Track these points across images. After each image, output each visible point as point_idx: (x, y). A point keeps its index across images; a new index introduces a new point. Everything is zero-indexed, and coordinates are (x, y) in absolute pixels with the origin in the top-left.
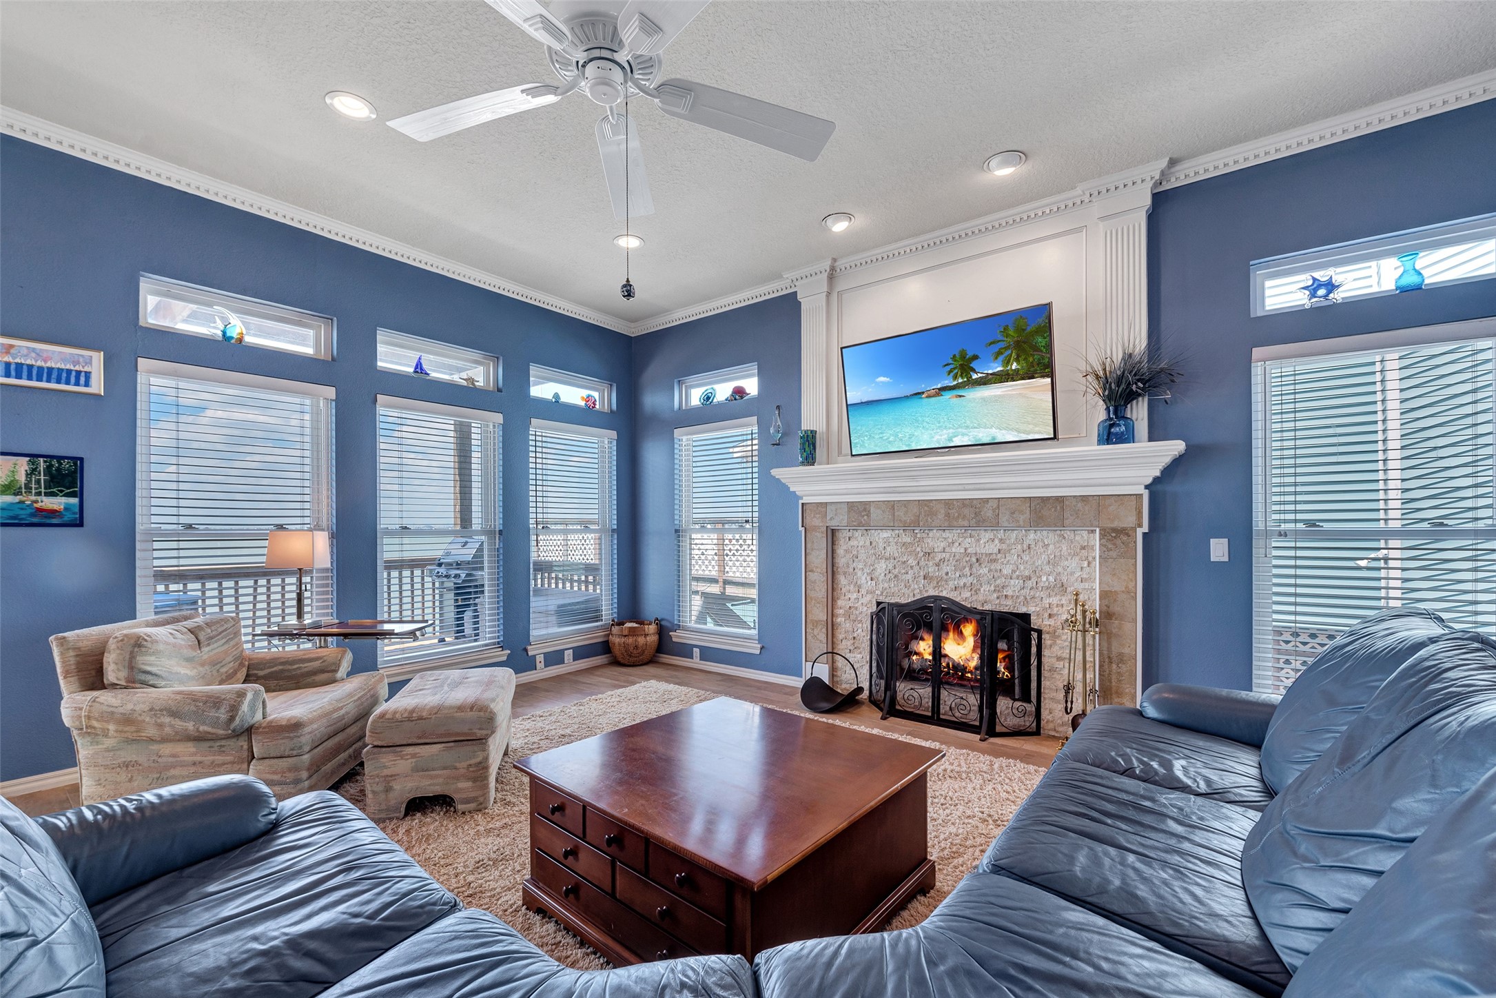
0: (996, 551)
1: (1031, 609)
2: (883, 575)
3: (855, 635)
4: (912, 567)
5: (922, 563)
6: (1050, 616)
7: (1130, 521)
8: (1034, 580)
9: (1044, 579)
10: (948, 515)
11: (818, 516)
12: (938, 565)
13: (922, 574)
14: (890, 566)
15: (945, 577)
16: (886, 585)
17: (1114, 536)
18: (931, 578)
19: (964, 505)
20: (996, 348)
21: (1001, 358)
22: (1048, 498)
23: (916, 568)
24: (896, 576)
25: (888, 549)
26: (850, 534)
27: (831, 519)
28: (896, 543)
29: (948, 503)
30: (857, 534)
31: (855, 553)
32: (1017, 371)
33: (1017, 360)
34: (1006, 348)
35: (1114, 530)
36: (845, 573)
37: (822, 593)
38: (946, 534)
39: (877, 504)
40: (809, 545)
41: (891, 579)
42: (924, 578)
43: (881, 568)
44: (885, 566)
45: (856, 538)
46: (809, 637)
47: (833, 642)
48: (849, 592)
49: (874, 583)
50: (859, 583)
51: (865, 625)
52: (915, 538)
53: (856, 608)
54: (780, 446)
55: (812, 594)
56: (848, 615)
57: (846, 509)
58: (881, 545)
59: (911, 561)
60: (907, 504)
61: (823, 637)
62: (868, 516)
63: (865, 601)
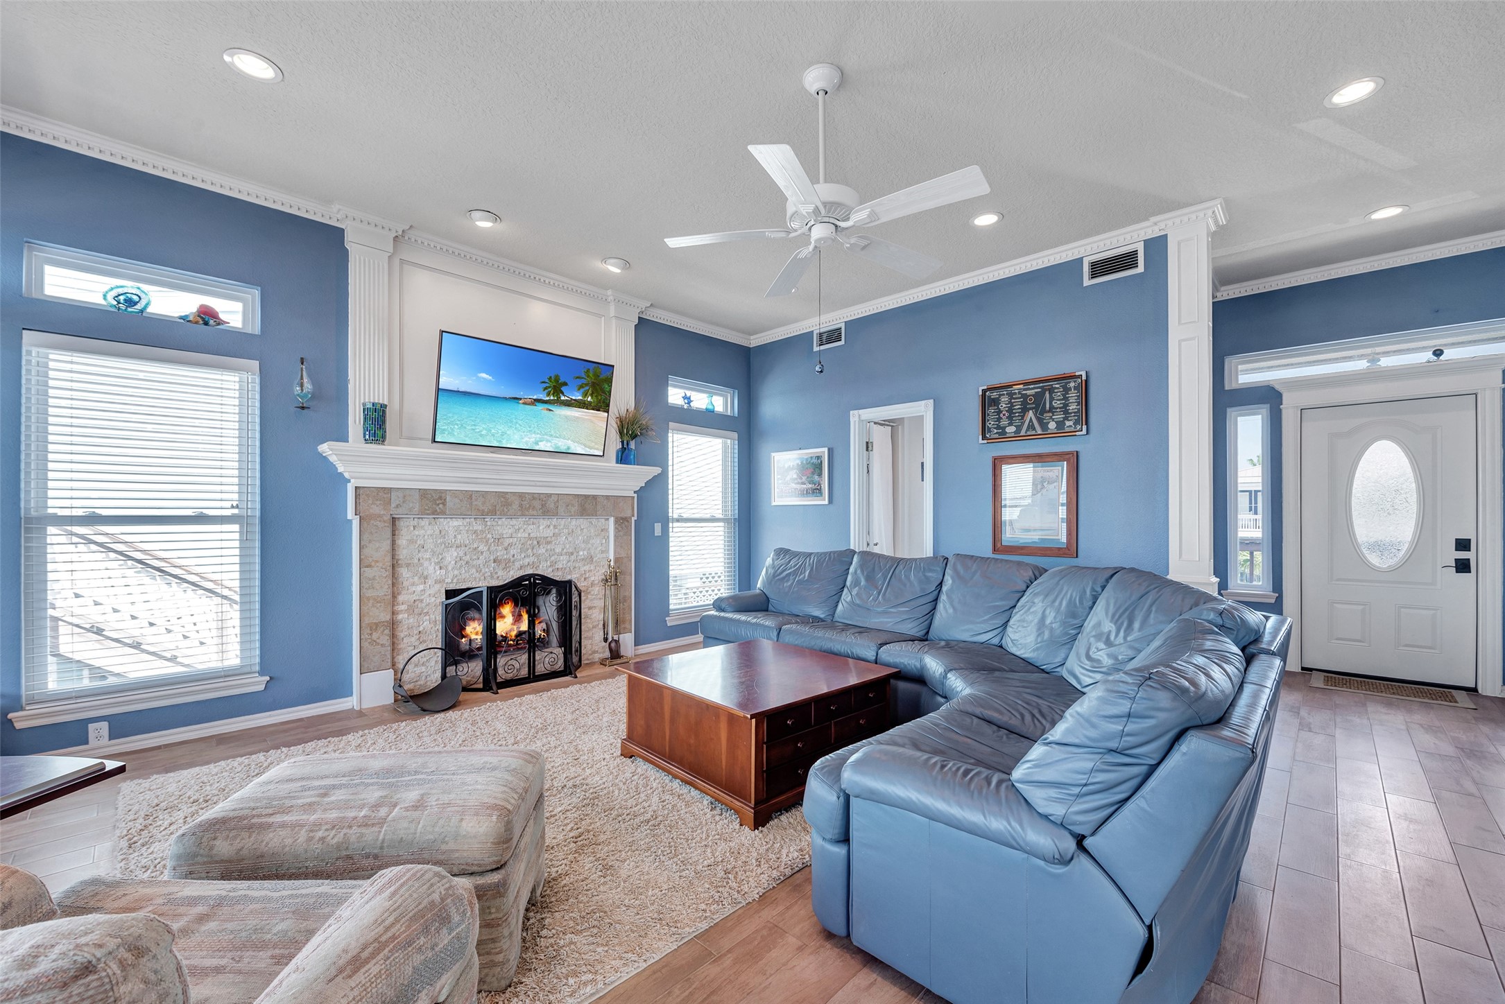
0: (551, 534)
1: (573, 577)
2: (453, 562)
3: (421, 629)
4: (482, 553)
5: (493, 548)
6: (585, 579)
7: (628, 514)
8: (575, 554)
9: (581, 553)
10: (521, 506)
11: (378, 502)
13: (492, 558)
14: (461, 554)
16: (456, 572)
17: (622, 522)
18: (500, 561)
19: (534, 499)
20: (580, 382)
21: (582, 390)
22: (589, 496)
23: (488, 556)
24: (467, 562)
25: (459, 537)
26: (415, 523)
27: (397, 507)
28: (467, 531)
29: (521, 496)
30: (422, 523)
31: (422, 542)
32: (590, 402)
33: (592, 395)
34: (587, 385)
35: (622, 518)
36: (408, 565)
37: (383, 590)
38: (514, 522)
39: (454, 493)
40: (366, 536)
41: (461, 566)
42: (495, 561)
43: (451, 556)
44: (455, 554)
45: (422, 527)
46: (365, 644)
47: (393, 644)
48: (413, 584)
49: (443, 572)
50: (425, 573)
51: (432, 617)
52: (486, 526)
53: (422, 601)
54: (306, 411)
55: (370, 593)
56: (411, 609)
57: (417, 496)
58: (451, 533)
59: (482, 547)
60: (484, 494)
61: (385, 640)
62: (444, 504)
63: (432, 592)
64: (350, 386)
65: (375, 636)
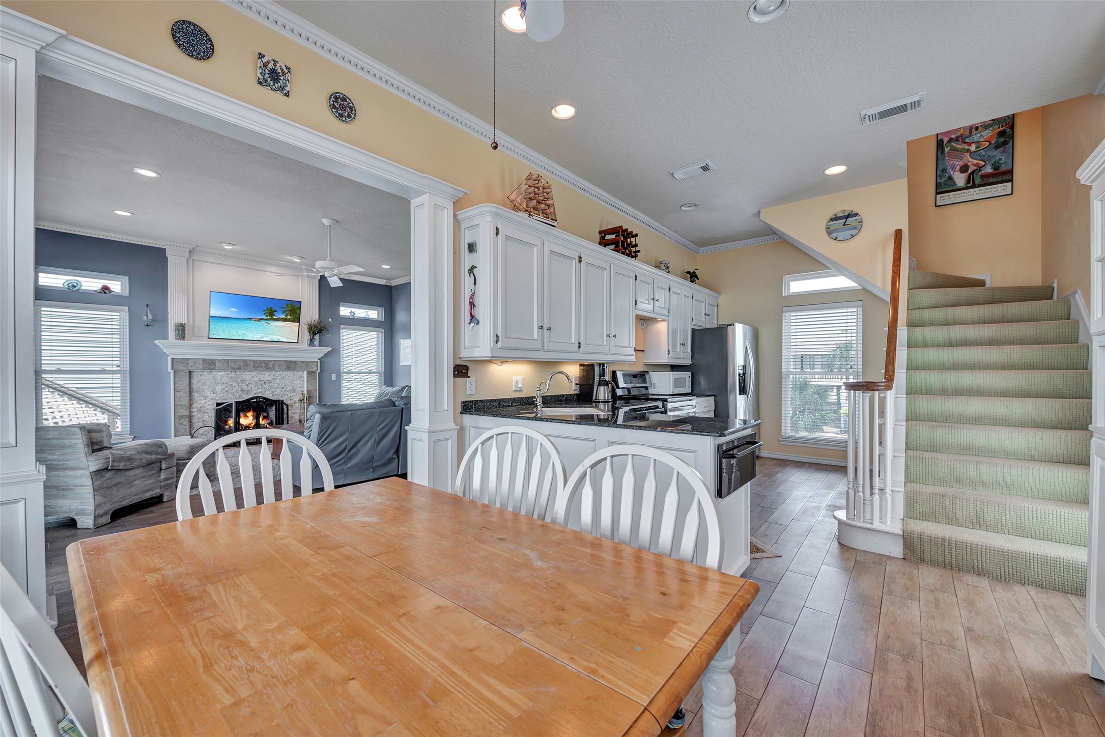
0: (272, 379)
1: (284, 399)
2: (220, 391)
3: (204, 419)
4: (235, 387)
5: (240, 385)
6: (291, 400)
7: (315, 369)
8: (285, 388)
9: (288, 388)
10: (254, 366)
11: (182, 365)
12: (247, 385)
13: (240, 389)
14: (224, 387)
15: (251, 390)
16: (221, 395)
17: (311, 373)
18: (244, 391)
19: (261, 362)
20: (284, 310)
21: (285, 313)
22: (292, 361)
23: (237, 387)
24: (227, 391)
25: (223, 379)
26: (201, 373)
27: (191, 366)
28: (227, 377)
29: (255, 361)
30: (204, 373)
31: (204, 382)
32: (289, 319)
33: (290, 315)
34: (287, 311)
35: (311, 372)
36: (197, 392)
37: (185, 401)
38: (251, 373)
39: (220, 361)
40: (176, 379)
41: (224, 393)
42: (241, 391)
43: (219, 388)
44: (221, 387)
45: (204, 375)
46: (177, 424)
47: (190, 425)
48: (200, 400)
49: (215, 395)
50: (206, 395)
51: (210, 414)
52: (237, 375)
53: (204, 407)
54: (149, 327)
55: (179, 403)
56: (199, 411)
57: (201, 362)
58: (219, 378)
59: (235, 384)
60: (235, 361)
61: (187, 423)
62: (214, 365)
63: (210, 403)
64: (169, 315)
65: (181, 421)
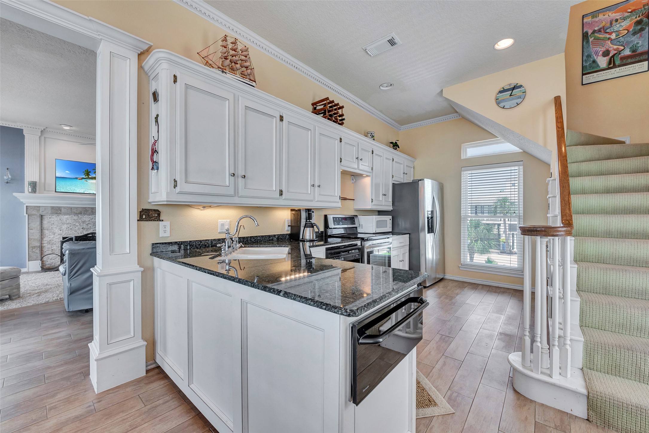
2: (65, 229)
3: (53, 249)
4: (77, 226)
5: (81, 224)
11: (35, 210)
12: (87, 225)
13: (81, 227)
14: (69, 226)
15: (90, 228)
16: (67, 232)
23: (79, 226)
24: (71, 229)
25: (68, 221)
26: (50, 217)
27: (42, 212)
28: (71, 219)
30: (53, 217)
31: (53, 222)
36: (47, 229)
37: (37, 236)
38: (90, 216)
39: (65, 208)
40: (30, 221)
41: (68, 230)
42: (82, 229)
43: (64, 227)
44: (66, 226)
45: (53, 218)
46: (30, 253)
47: (42, 253)
48: (50, 235)
49: (61, 231)
50: (54, 232)
51: (57, 245)
52: (79, 217)
53: (53, 240)
54: (8, 184)
55: (32, 237)
56: (49, 242)
57: (50, 208)
58: (65, 220)
59: (77, 224)
60: (77, 208)
61: (38, 251)
62: (61, 211)
63: (57, 237)
64: (25, 176)
65: (34, 250)
